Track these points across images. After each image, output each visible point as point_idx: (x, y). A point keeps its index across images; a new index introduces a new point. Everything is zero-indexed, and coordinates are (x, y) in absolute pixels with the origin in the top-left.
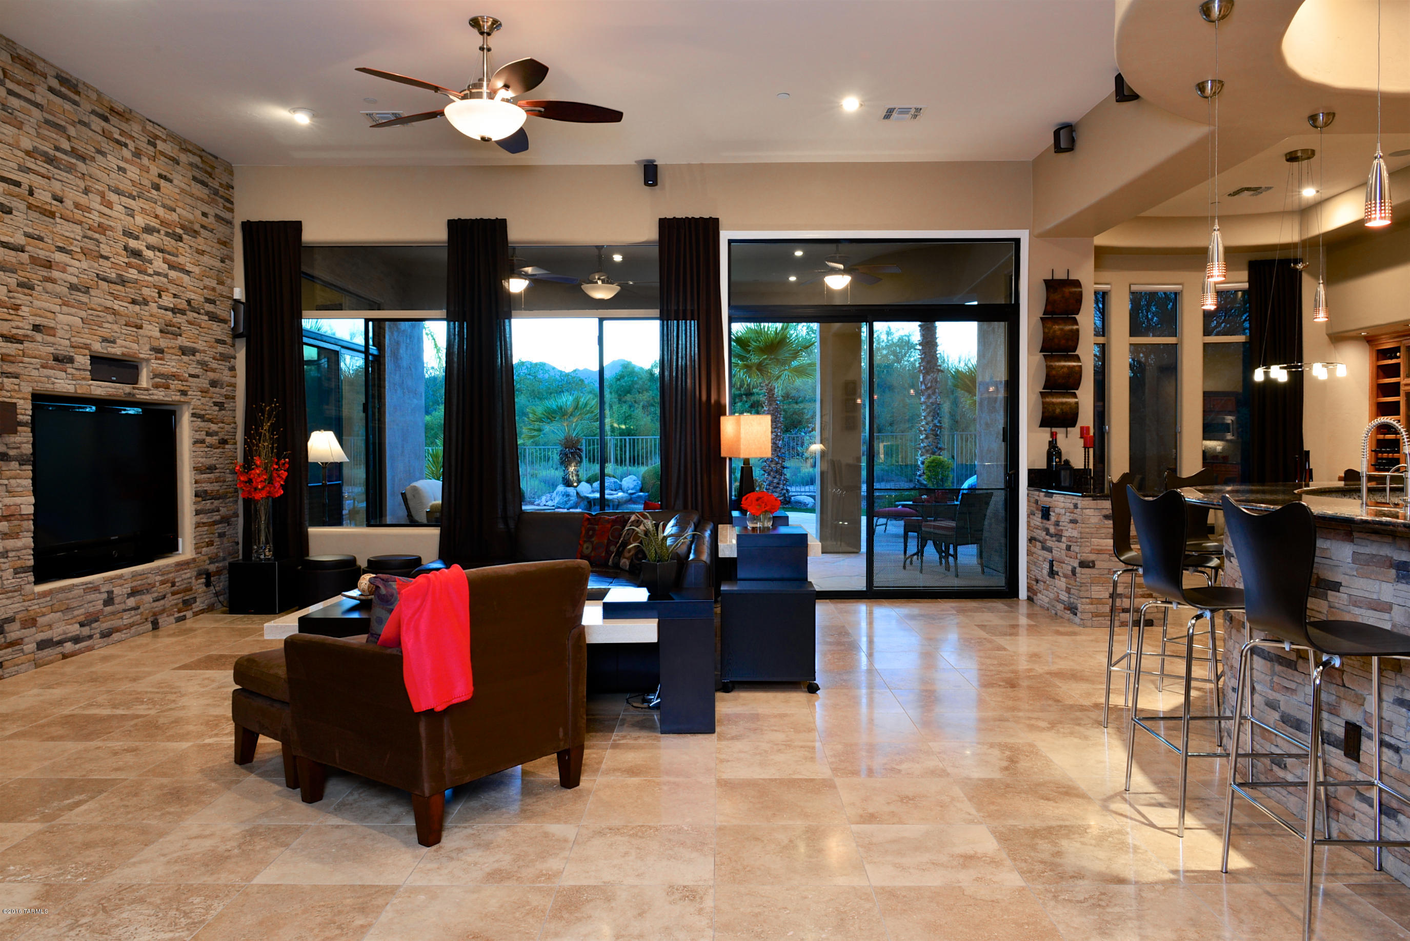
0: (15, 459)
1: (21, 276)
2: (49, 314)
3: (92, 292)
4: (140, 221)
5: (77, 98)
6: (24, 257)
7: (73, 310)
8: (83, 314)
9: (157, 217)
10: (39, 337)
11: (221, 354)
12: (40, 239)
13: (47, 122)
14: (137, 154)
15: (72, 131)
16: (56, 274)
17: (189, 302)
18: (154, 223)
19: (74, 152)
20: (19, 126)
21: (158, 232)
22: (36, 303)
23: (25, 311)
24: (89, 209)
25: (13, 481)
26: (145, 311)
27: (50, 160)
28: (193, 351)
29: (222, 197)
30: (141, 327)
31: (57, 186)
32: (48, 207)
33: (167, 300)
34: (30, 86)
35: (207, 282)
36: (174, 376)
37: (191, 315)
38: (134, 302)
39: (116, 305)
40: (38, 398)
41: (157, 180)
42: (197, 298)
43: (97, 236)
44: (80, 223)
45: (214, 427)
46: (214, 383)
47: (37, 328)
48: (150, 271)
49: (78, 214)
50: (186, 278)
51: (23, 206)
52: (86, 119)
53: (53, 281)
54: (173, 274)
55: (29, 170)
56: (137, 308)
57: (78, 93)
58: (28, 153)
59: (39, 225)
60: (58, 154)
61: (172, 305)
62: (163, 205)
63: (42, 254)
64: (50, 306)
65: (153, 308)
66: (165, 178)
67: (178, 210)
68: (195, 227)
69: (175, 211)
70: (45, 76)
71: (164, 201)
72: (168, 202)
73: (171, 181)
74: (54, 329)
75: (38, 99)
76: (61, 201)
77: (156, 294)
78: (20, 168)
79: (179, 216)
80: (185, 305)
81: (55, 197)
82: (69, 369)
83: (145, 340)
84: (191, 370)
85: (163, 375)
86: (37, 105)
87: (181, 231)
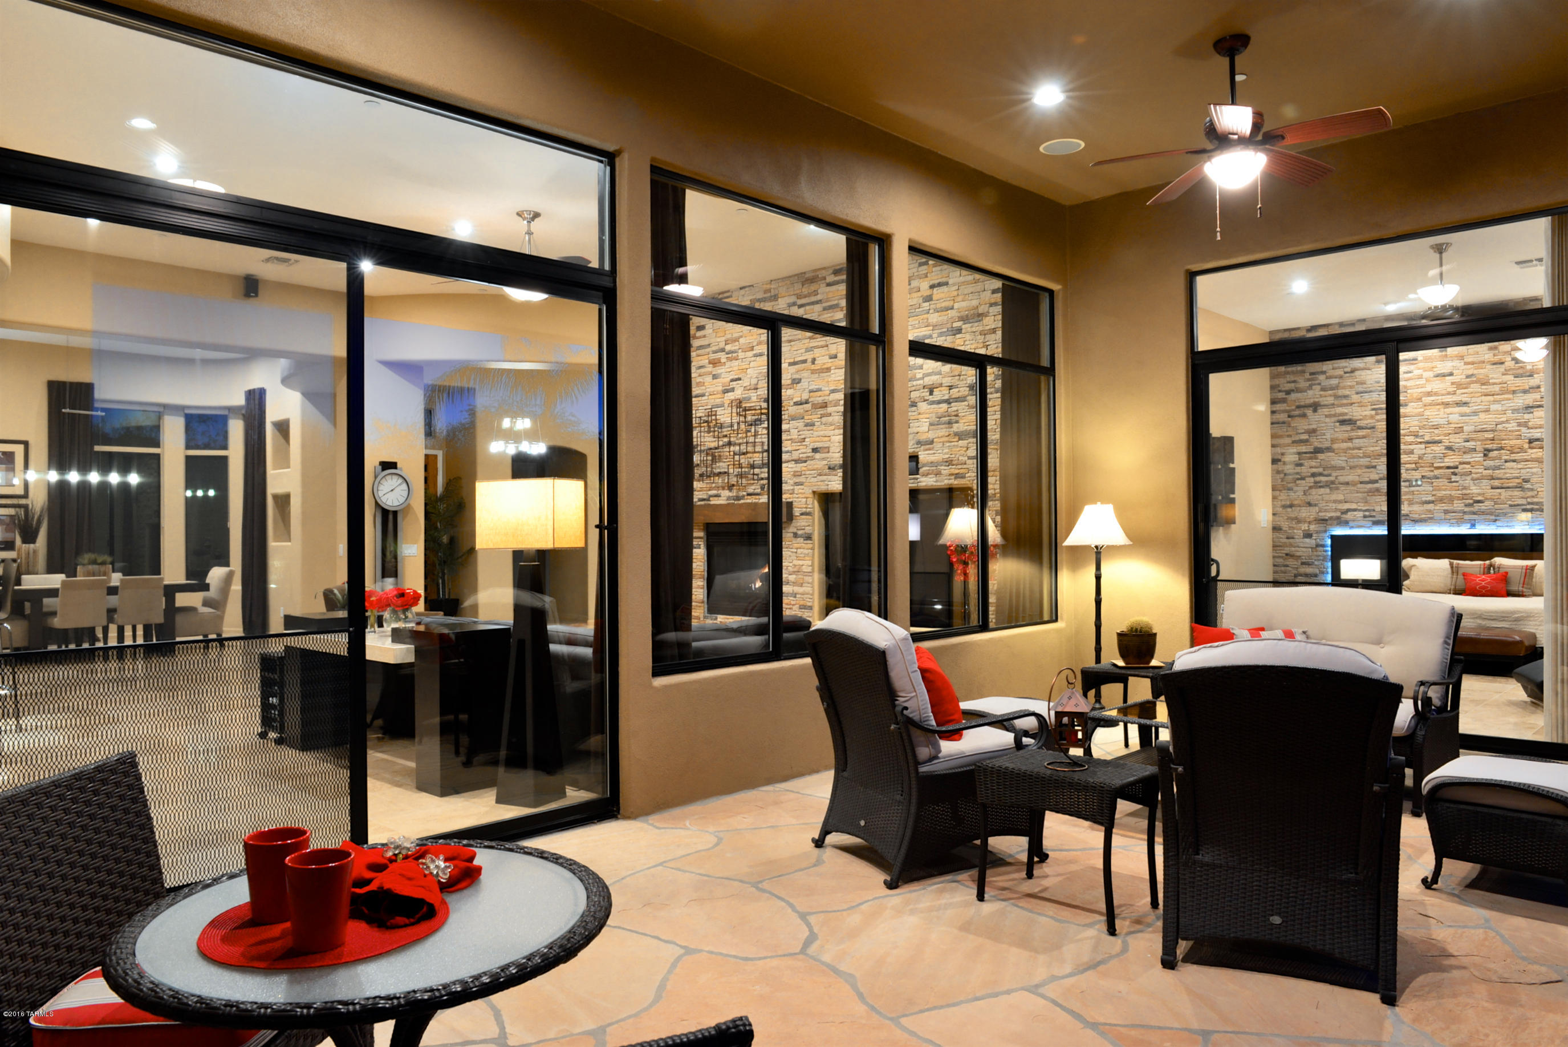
0: (801, 536)
1: (807, 419)
2: (827, 439)
6: (808, 406)
10: (818, 456)
12: (820, 390)
13: (825, 309)
15: (844, 303)
16: (830, 410)
17: (970, 387)
22: (816, 434)
23: (807, 441)
31: (833, 350)
33: (940, 395)
34: (815, 293)
36: (945, 463)
37: (973, 399)
40: (820, 497)
41: (928, 292)
47: (815, 450)
48: (918, 376)
51: (808, 374)
55: (812, 349)
58: (811, 338)
59: (817, 382)
61: (946, 397)
62: (937, 311)
63: (820, 400)
64: (827, 433)
65: (923, 406)
66: (940, 285)
67: (956, 306)
68: (980, 311)
69: (952, 308)
70: (825, 278)
71: (938, 306)
72: (944, 305)
73: (946, 284)
74: (828, 448)
75: (819, 297)
76: (835, 356)
77: (926, 394)
78: (807, 350)
79: (959, 310)
80: (966, 392)
81: (831, 356)
82: (840, 473)
83: (911, 436)
84: (971, 452)
85: (934, 463)
86: (818, 302)
87: (960, 323)
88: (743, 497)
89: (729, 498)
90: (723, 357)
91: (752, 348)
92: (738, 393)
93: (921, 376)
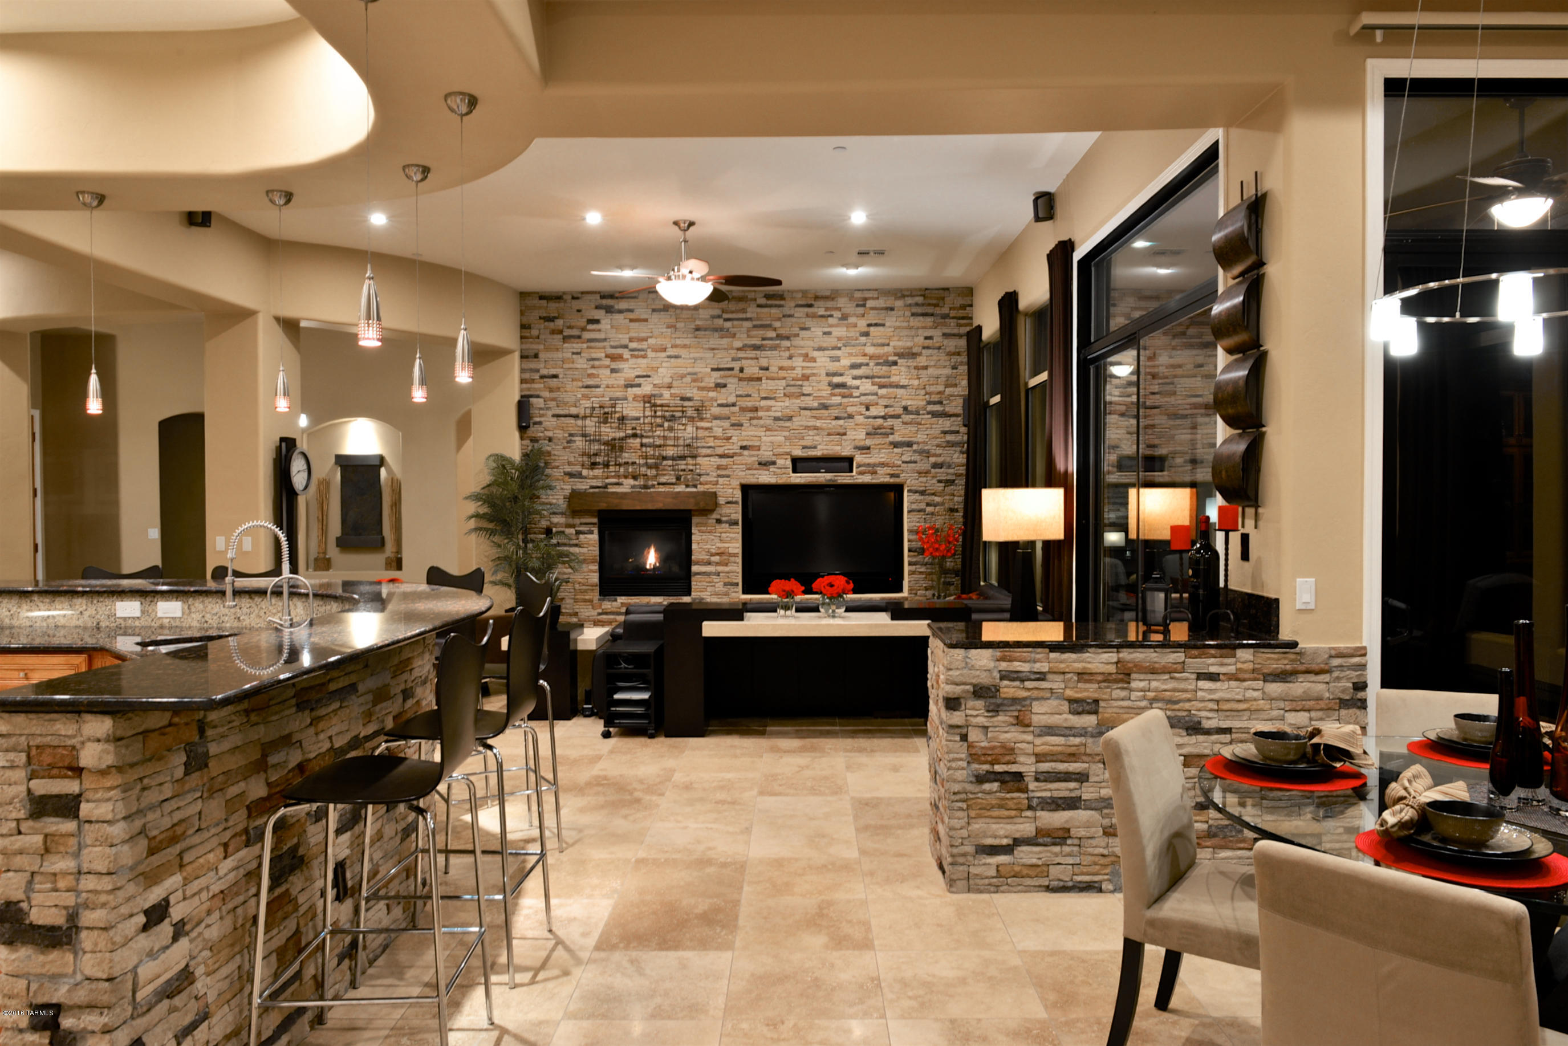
0: (726, 522)
1: (733, 420)
2: (755, 438)
3: (794, 419)
4: (846, 362)
5: (782, 302)
6: (736, 409)
7: (775, 433)
8: (787, 434)
9: (865, 355)
10: (746, 452)
11: (948, 442)
12: (749, 396)
13: (755, 326)
14: (844, 317)
15: (777, 324)
16: (760, 414)
17: (905, 408)
18: (860, 360)
19: (779, 337)
20: (734, 336)
21: (867, 365)
22: (744, 433)
23: (734, 439)
24: (793, 368)
25: (723, 535)
26: (850, 423)
27: (756, 348)
28: (909, 444)
29: (953, 318)
30: (845, 434)
31: (764, 362)
32: (757, 375)
33: (874, 411)
34: (744, 311)
35: (930, 388)
36: (883, 465)
37: (907, 418)
38: (837, 418)
39: (818, 423)
40: (746, 489)
41: (866, 329)
42: (916, 402)
43: (800, 383)
44: (784, 378)
45: (937, 499)
46: (935, 466)
47: (743, 448)
48: (855, 394)
49: (782, 373)
50: (900, 392)
51: (736, 380)
52: (792, 312)
53: (760, 418)
54: (883, 391)
55: (739, 359)
56: (841, 422)
57: (784, 299)
58: (738, 349)
59: (745, 388)
60: (764, 342)
61: (882, 414)
62: (874, 345)
63: (750, 404)
64: (756, 433)
65: (859, 419)
66: (876, 325)
67: (892, 344)
68: (915, 350)
69: (888, 345)
70: (755, 300)
71: (875, 341)
72: (880, 341)
73: (883, 325)
74: (759, 446)
75: (749, 315)
76: (767, 369)
77: (863, 409)
78: (733, 359)
79: (894, 348)
80: (900, 411)
81: (762, 369)
82: (772, 468)
83: (848, 443)
84: (905, 458)
85: (869, 465)
86: (747, 319)
87: (896, 358)
88: (653, 486)
89: (633, 487)
90: (626, 354)
91: (665, 350)
92: (647, 389)
93: (857, 394)
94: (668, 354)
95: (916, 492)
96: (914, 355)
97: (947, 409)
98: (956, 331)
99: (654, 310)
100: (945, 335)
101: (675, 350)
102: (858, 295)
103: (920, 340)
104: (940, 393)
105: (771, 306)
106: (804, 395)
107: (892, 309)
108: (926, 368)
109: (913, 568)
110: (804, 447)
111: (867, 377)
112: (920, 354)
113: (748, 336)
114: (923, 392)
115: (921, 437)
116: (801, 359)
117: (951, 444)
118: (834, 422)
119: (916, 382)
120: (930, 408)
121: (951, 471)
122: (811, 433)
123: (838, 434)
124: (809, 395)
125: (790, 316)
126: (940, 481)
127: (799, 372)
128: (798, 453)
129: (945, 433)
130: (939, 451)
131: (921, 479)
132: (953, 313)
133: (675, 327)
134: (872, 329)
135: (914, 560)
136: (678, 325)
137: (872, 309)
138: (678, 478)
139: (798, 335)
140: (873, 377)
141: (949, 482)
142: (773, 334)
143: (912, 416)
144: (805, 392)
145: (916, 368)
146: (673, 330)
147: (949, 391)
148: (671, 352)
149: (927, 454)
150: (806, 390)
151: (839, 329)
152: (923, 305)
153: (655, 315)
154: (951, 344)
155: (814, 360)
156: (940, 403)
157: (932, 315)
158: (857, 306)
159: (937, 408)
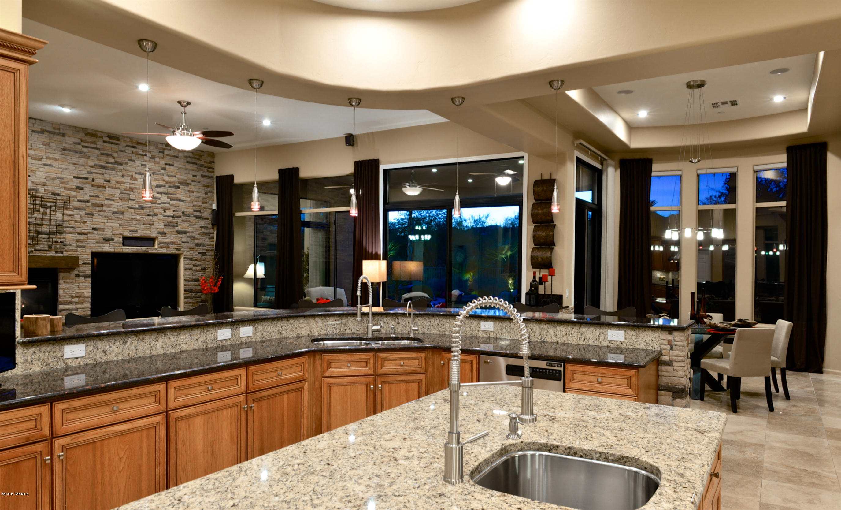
0: (83, 276)
1: (88, 211)
2: (101, 224)
3: (125, 214)
4: (153, 183)
5: (118, 142)
6: (89, 204)
7: (114, 221)
8: (120, 222)
9: (164, 181)
10: (95, 232)
11: (203, 232)
12: (98, 197)
13: (102, 154)
14: (153, 157)
15: (115, 155)
16: (105, 209)
17: (183, 213)
18: (161, 183)
19: (116, 163)
20: (88, 158)
21: (165, 186)
22: (94, 220)
23: (88, 223)
24: (124, 183)
25: (81, 284)
26: (155, 219)
27: (102, 167)
28: (185, 233)
29: (206, 167)
30: (153, 225)
31: (107, 177)
32: (102, 185)
33: (168, 213)
34: (95, 143)
35: (195, 203)
36: (173, 243)
37: (184, 218)
38: (149, 215)
39: (138, 217)
40: (94, 255)
41: (164, 166)
42: (188, 210)
43: (128, 192)
44: (119, 188)
45: (198, 263)
46: (198, 245)
47: (94, 229)
48: (158, 202)
49: (118, 185)
50: (181, 203)
51: (89, 186)
52: (123, 149)
53: (104, 211)
54: (173, 202)
55: (92, 173)
56: (151, 218)
57: (119, 140)
58: (92, 167)
59: (96, 192)
60: (107, 165)
61: (172, 215)
62: (168, 176)
63: (98, 202)
64: (102, 221)
65: (161, 216)
66: (169, 165)
67: (177, 176)
68: (188, 182)
69: (175, 177)
70: (102, 137)
71: (169, 174)
72: (171, 174)
73: (173, 165)
74: (104, 229)
75: (98, 146)
76: (109, 181)
77: (162, 211)
78: (88, 173)
79: (178, 179)
80: (181, 214)
81: (106, 181)
82: (111, 243)
83: (155, 229)
84: (183, 240)
85: (165, 243)
86: (97, 149)
87: (179, 185)
91: (40, 159)
93: (159, 202)
94: (44, 162)
95: (188, 259)
96: (188, 184)
97: (203, 215)
98: (207, 174)
99: (33, 131)
100: (203, 176)
101: (48, 160)
102: (160, 146)
103: (190, 176)
104: (200, 206)
105: (112, 143)
106: (131, 200)
107: (177, 157)
108: (193, 192)
109: (186, 300)
110: (131, 231)
111: (165, 194)
112: (190, 184)
113: (98, 159)
114: (192, 205)
115: (190, 229)
116: (129, 178)
117: (205, 234)
118: (147, 217)
119: (189, 199)
120: (195, 214)
121: (204, 248)
122: (134, 222)
123: (150, 225)
124: (133, 200)
125: (122, 151)
126: (199, 253)
127: (127, 185)
128: (127, 234)
129: (202, 227)
130: (199, 237)
131: (191, 252)
132: (206, 165)
133: (49, 145)
134: (167, 167)
135: (187, 296)
136: (51, 144)
137: (167, 155)
138: (50, 247)
139: (127, 164)
140: (167, 194)
141: (203, 254)
142: (113, 161)
143: (187, 217)
144: (131, 198)
145: (189, 191)
146: (47, 147)
147: (203, 205)
148: (45, 161)
149: (193, 238)
150: (132, 197)
151: (150, 164)
152: (192, 158)
153: (35, 135)
154: (206, 181)
155: (136, 180)
156: (200, 211)
157: (196, 164)
158: (160, 152)
159: (198, 214)
